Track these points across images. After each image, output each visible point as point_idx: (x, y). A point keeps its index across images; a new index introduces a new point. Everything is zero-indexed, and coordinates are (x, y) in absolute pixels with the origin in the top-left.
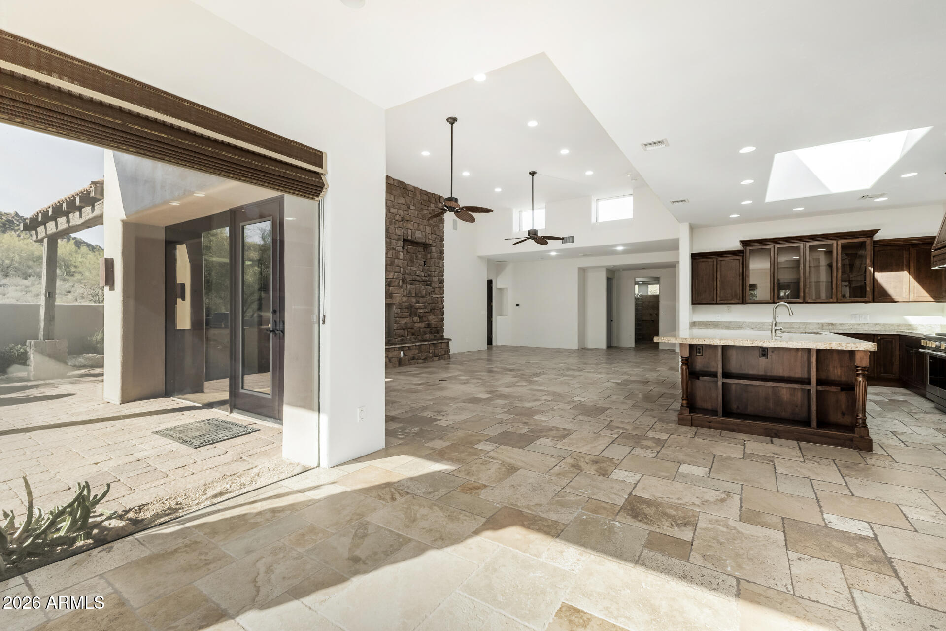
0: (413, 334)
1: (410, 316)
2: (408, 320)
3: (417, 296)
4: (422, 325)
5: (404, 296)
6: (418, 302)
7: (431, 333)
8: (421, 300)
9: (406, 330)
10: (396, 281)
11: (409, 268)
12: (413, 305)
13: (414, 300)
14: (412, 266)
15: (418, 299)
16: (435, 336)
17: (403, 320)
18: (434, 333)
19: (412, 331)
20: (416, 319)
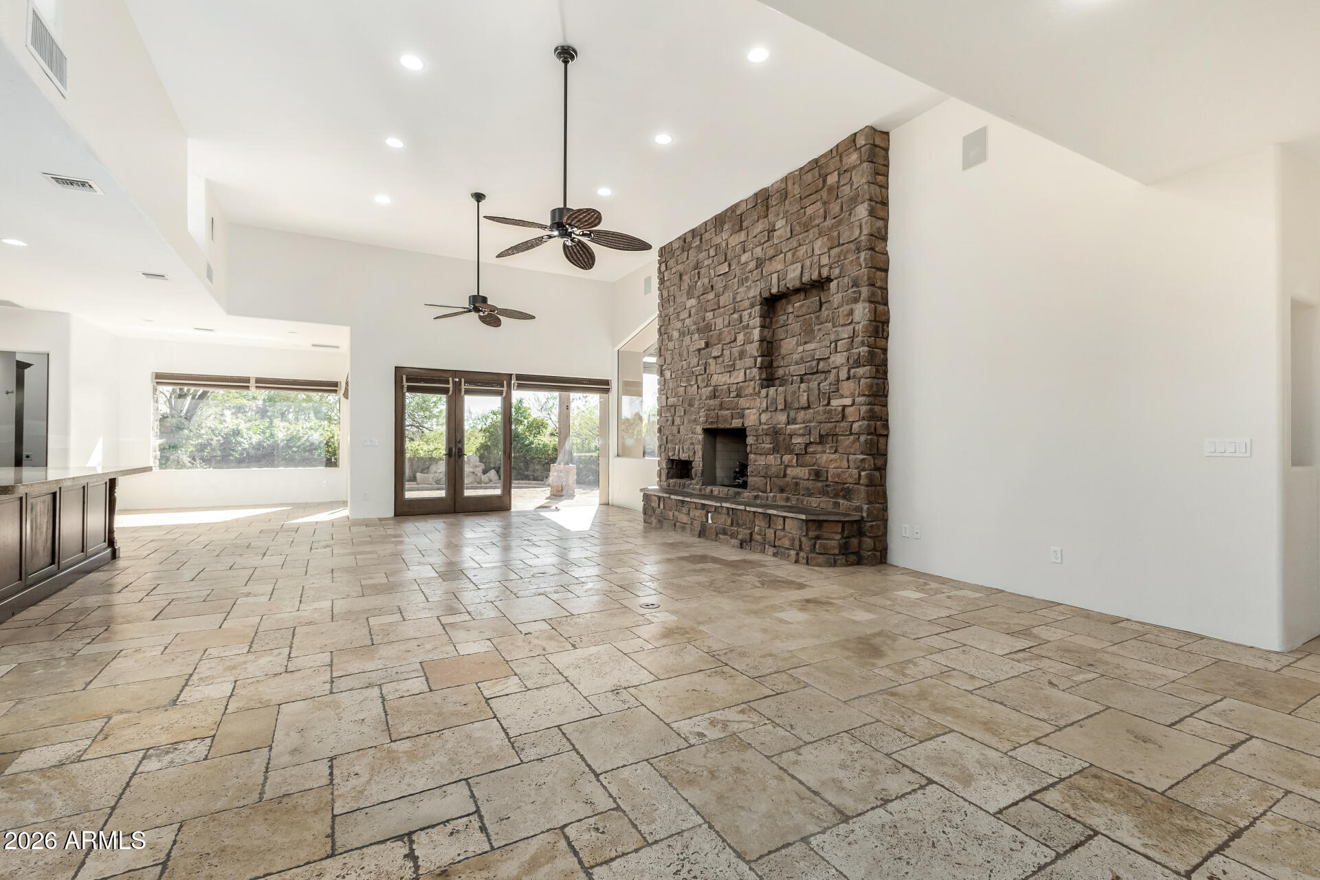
0: (782, 490)
1: (775, 450)
2: (771, 459)
3: (787, 407)
4: (803, 472)
5: (763, 411)
6: (794, 422)
7: (824, 493)
8: (801, 414)
9: (768, 479)
10: (748, 387)
11: (801, 349)
12: (780, 429)
13: (782, 418)
14: (806, 343)
15: (792, 413)
16: (837, 504)
17: (763, 458)
18: (836, 495)
19: (780, 482)
20: (786, 458)
